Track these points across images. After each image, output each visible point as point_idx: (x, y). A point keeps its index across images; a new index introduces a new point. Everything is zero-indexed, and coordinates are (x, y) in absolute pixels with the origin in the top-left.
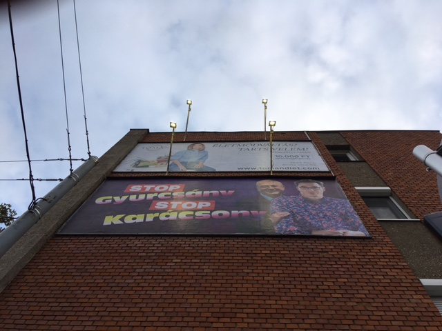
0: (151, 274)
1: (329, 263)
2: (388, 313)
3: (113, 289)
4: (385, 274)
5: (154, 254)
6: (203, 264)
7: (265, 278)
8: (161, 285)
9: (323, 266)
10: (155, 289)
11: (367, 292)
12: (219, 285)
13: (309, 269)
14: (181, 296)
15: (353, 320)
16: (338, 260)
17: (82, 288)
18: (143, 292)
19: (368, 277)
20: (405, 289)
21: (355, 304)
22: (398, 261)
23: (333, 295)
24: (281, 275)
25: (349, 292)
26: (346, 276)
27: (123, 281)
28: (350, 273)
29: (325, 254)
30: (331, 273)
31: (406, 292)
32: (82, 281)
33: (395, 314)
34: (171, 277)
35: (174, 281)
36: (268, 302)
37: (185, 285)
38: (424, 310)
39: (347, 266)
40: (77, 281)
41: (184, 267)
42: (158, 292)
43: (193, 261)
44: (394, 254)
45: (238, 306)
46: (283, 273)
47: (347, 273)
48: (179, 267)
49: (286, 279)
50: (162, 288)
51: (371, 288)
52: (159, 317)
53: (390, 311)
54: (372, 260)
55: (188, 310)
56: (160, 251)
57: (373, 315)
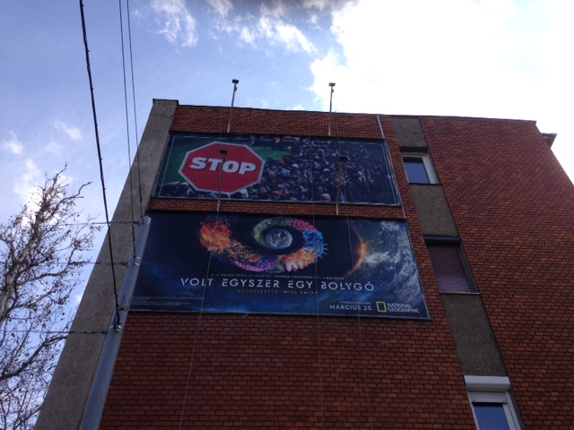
0: (227, 369)
1: (389, 354)
2: (432, 416)
3: (197, 388)
4: (435, 369)
5: (225, 342)
6: (274, 356)
7: (333, 375)
8: (240, 383)
9: (384, 358)
10: (235, 388)
11: (418, 391)
12: (291, 383)
13: (372, 362)
14: (258, 398)
15: (403, 423)
16: (396, 350)
17: (168, 388)
18: (224, 393)
19: (421, 372)
20: (450, 387)
21: (407, 405)
22: (449, 351)
23: (390, 395)
24: (346, 371)
25: (404, 391)
26: (402, 372)
27: (202, 378)
28: (406, 368)
29: (386, 342)
30: (389, 367)
31: (451, 392)
32: (164, 378)
33: (437, 416)
34: (246, 373)
35: (249, 378)
36: (335, 404)
37: (260, 383)
38: (461, 412)
39: (405, 359)
40: (159, 378)
41: (257, 359)
42: (239, 393)
43: (265, 351)
44: (447, 343)
45: (310, 409)
46: (348, 368)
47: (404, 367)
48: (252, 360)
49: (351, 375)
50: (240, 388)
51: (422, 387)
52: (244, 421)
53: (434, 413)
54: (427, 351)
55: (268, 413)
56: (230, 338)
57: (420, 417)
